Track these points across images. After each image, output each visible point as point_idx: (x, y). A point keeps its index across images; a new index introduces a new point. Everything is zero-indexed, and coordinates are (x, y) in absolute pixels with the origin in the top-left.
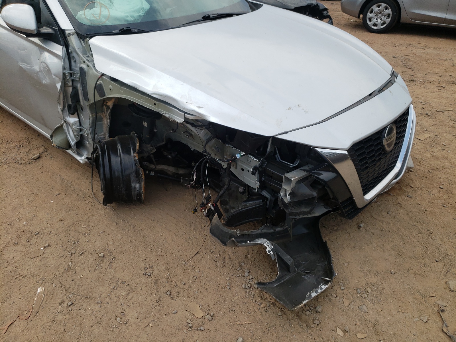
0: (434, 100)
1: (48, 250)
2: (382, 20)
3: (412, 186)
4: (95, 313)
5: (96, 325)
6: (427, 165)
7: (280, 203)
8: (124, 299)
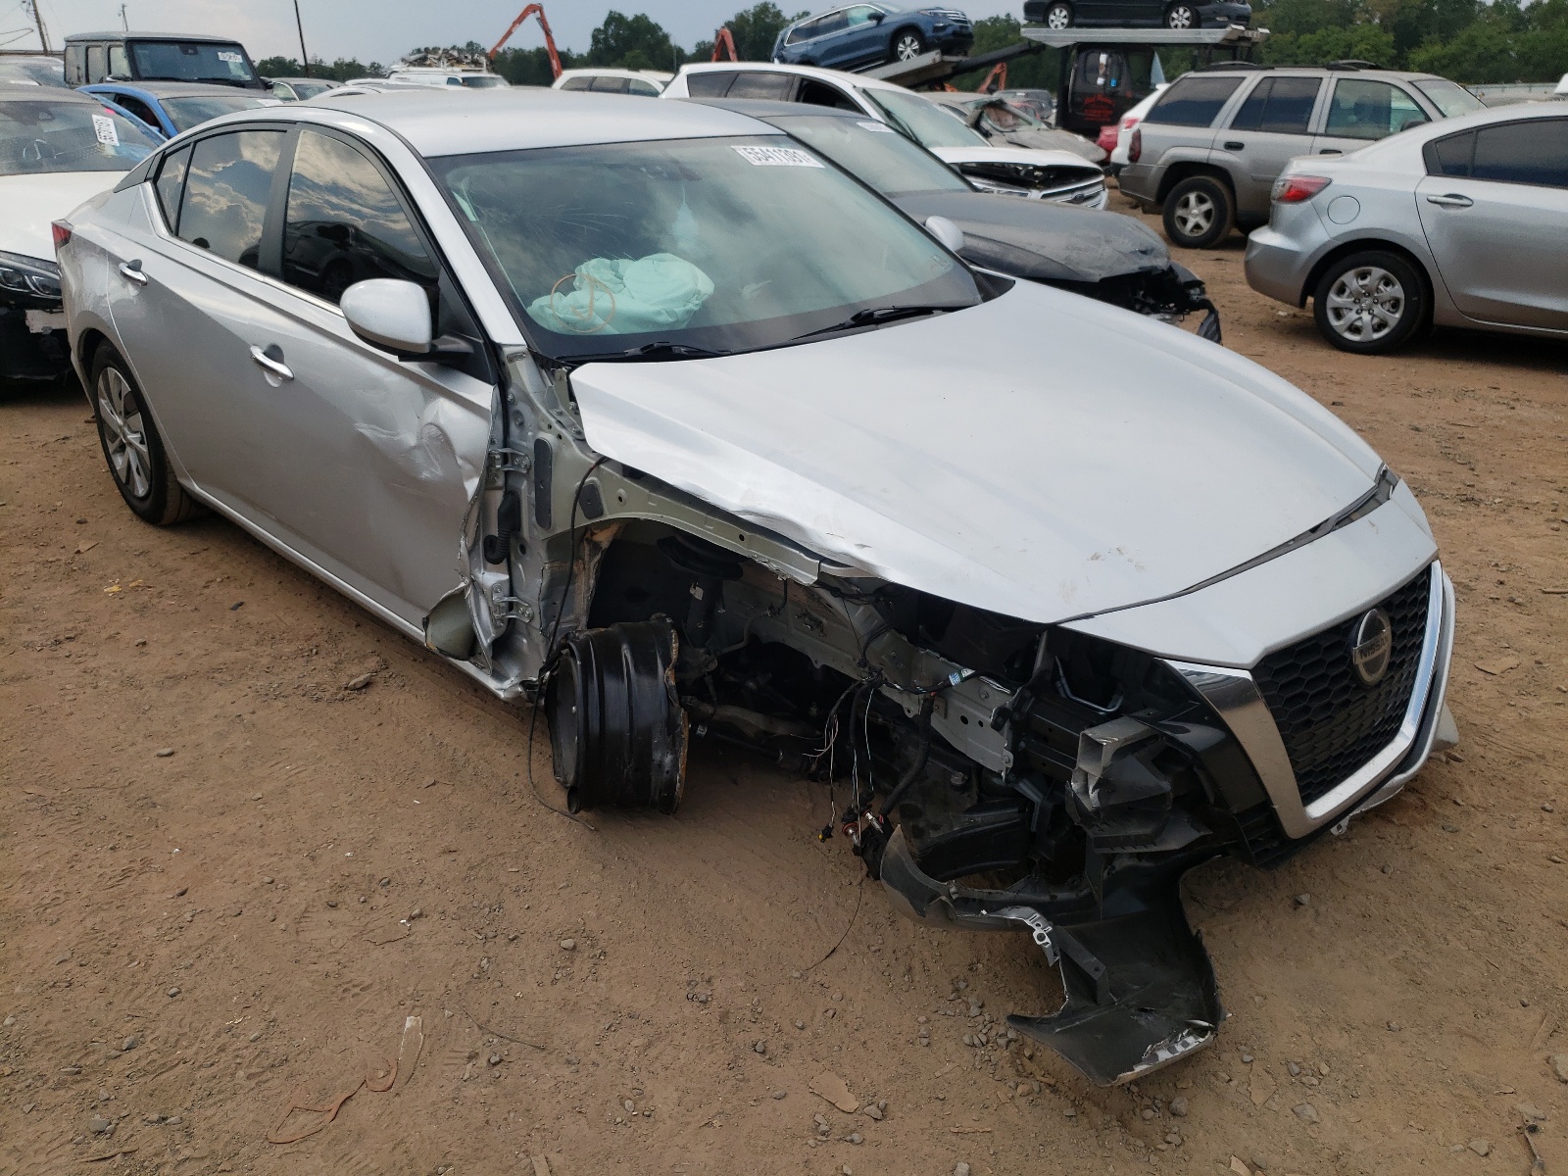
0: (1536, 558)
1: (421, 927)
2: (1374, 316)
3: (1459, 801)
4: (563, 1086)
5: (569, 1114)
6: (1510, 746)
7: (1070, 809)
8: (639, 1056)
